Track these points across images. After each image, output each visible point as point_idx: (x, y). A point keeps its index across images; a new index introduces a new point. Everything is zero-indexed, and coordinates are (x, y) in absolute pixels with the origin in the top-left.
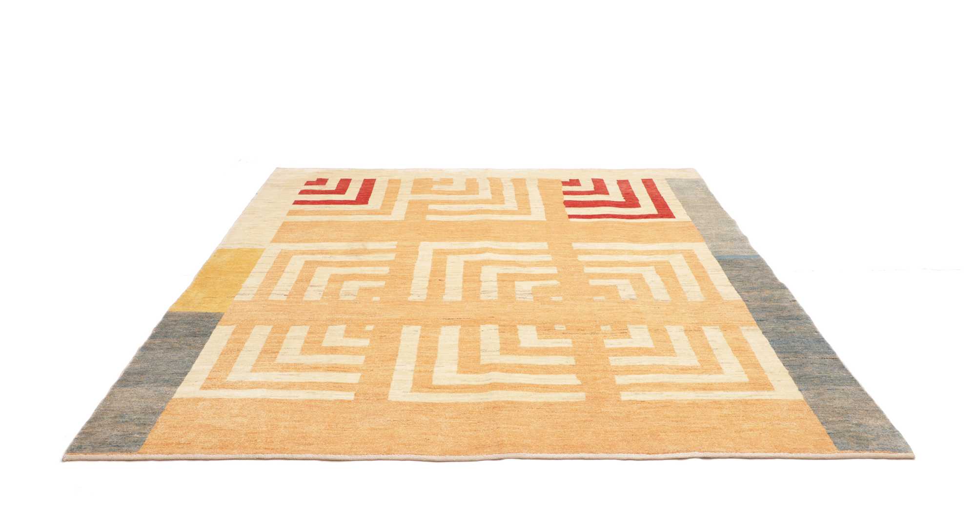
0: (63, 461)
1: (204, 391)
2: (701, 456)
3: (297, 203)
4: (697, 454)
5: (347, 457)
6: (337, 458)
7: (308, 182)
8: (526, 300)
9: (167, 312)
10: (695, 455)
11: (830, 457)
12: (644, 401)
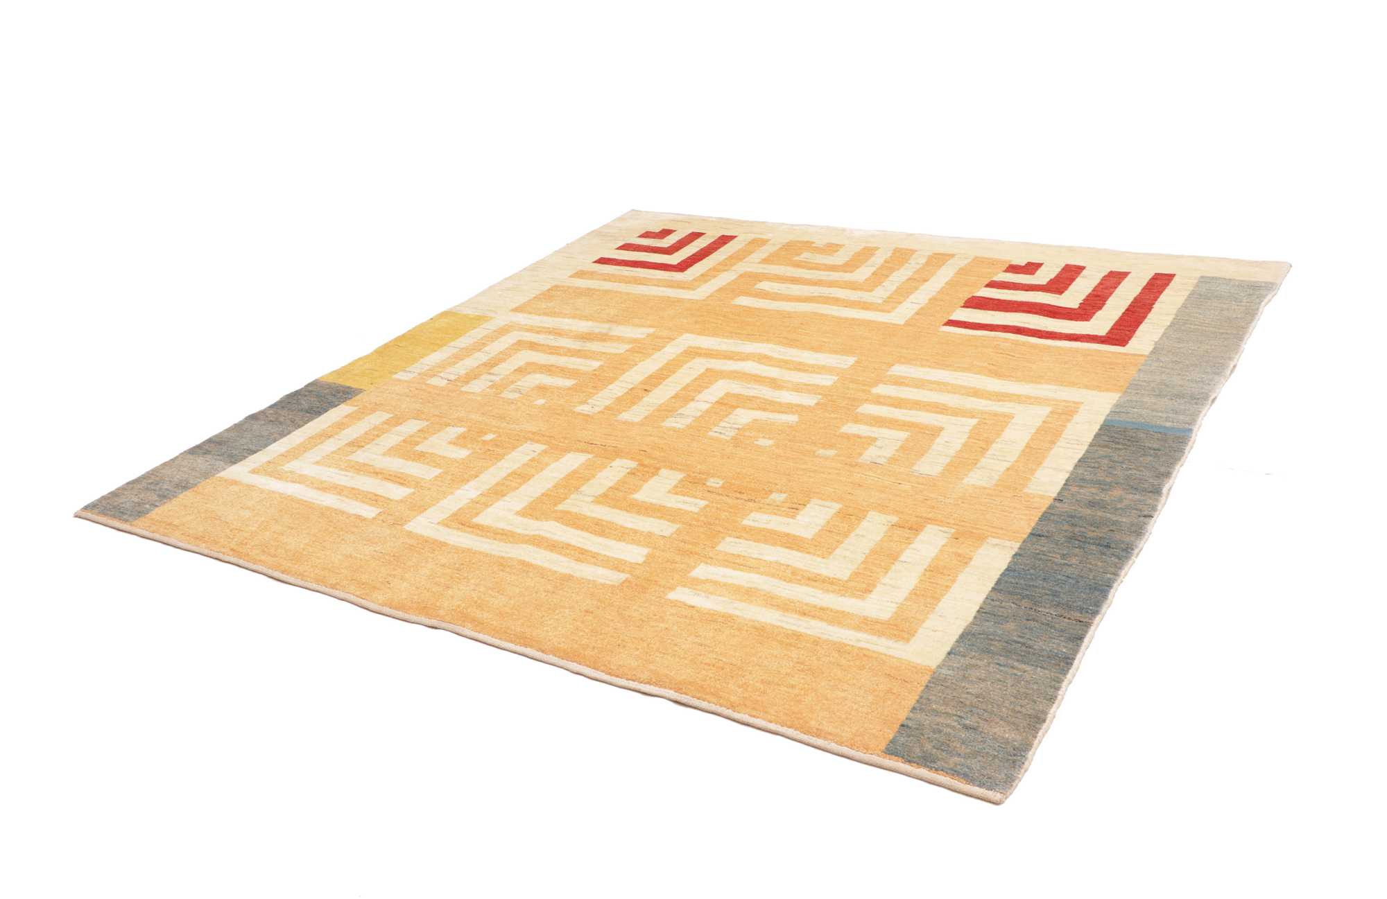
0: (76, 516)
1: (254, 476)
2: (672, 698)
3: (603, 261)
4: (672, 694)
5: (291, 580)
6: (282, 578)
7: (647, 232)
8: (722, 436)
9: (316, 380)
10: (667, 695)
11: (857, 758)
12: (693, 607)
